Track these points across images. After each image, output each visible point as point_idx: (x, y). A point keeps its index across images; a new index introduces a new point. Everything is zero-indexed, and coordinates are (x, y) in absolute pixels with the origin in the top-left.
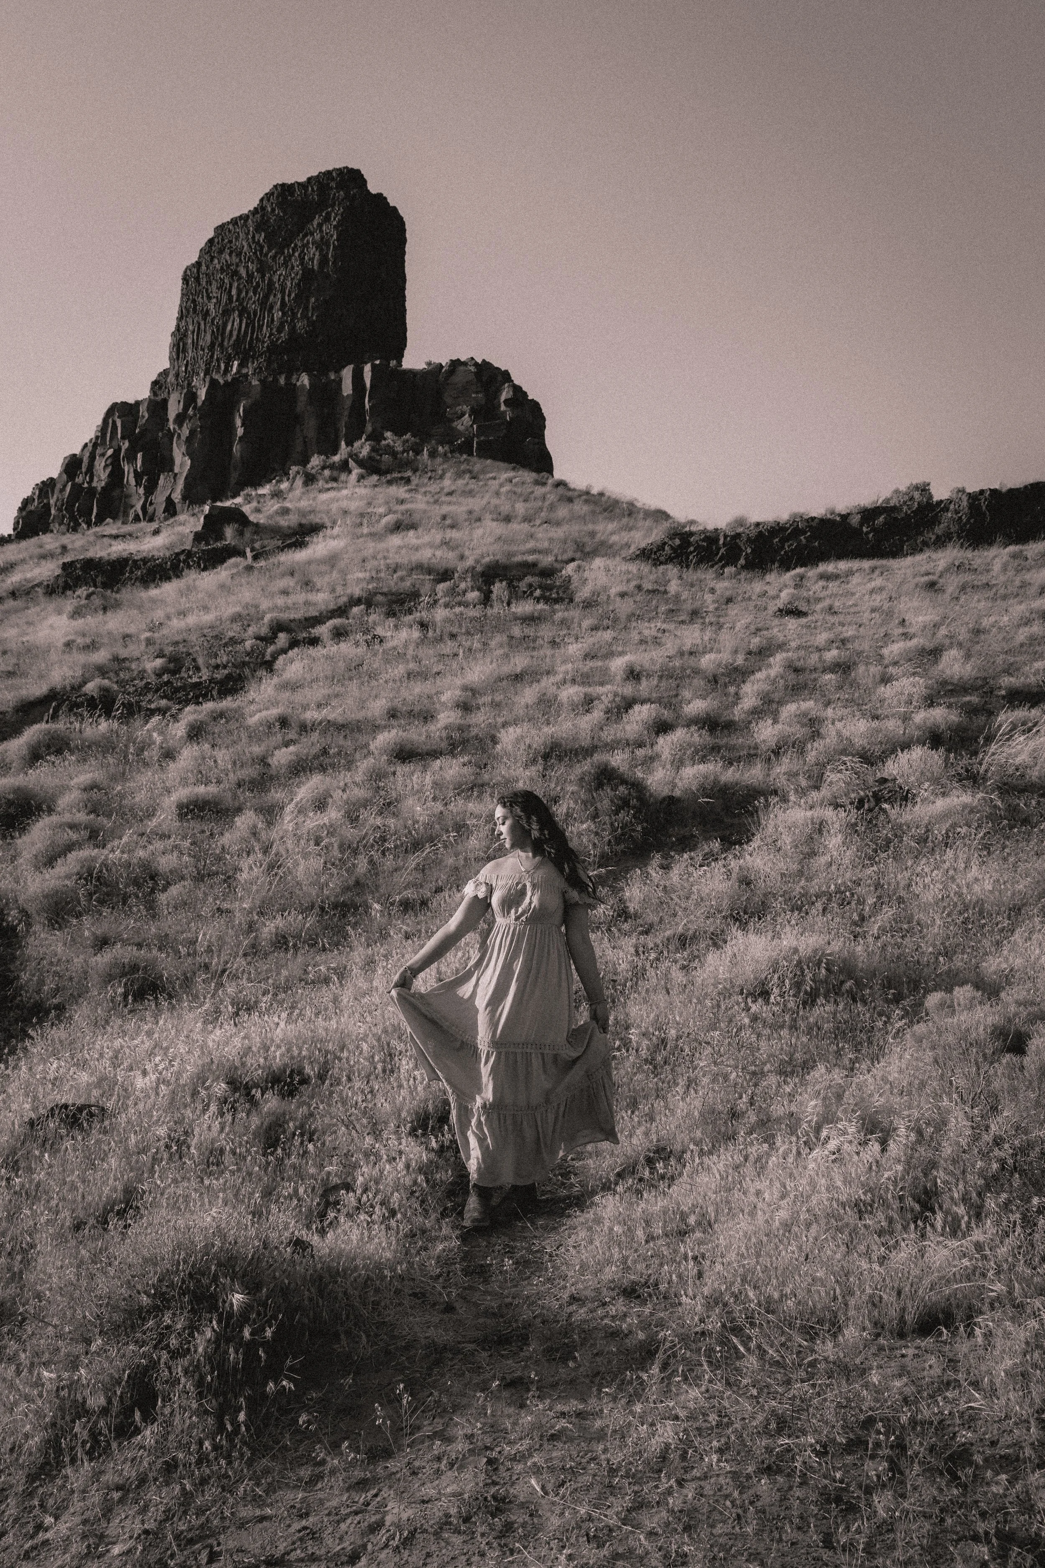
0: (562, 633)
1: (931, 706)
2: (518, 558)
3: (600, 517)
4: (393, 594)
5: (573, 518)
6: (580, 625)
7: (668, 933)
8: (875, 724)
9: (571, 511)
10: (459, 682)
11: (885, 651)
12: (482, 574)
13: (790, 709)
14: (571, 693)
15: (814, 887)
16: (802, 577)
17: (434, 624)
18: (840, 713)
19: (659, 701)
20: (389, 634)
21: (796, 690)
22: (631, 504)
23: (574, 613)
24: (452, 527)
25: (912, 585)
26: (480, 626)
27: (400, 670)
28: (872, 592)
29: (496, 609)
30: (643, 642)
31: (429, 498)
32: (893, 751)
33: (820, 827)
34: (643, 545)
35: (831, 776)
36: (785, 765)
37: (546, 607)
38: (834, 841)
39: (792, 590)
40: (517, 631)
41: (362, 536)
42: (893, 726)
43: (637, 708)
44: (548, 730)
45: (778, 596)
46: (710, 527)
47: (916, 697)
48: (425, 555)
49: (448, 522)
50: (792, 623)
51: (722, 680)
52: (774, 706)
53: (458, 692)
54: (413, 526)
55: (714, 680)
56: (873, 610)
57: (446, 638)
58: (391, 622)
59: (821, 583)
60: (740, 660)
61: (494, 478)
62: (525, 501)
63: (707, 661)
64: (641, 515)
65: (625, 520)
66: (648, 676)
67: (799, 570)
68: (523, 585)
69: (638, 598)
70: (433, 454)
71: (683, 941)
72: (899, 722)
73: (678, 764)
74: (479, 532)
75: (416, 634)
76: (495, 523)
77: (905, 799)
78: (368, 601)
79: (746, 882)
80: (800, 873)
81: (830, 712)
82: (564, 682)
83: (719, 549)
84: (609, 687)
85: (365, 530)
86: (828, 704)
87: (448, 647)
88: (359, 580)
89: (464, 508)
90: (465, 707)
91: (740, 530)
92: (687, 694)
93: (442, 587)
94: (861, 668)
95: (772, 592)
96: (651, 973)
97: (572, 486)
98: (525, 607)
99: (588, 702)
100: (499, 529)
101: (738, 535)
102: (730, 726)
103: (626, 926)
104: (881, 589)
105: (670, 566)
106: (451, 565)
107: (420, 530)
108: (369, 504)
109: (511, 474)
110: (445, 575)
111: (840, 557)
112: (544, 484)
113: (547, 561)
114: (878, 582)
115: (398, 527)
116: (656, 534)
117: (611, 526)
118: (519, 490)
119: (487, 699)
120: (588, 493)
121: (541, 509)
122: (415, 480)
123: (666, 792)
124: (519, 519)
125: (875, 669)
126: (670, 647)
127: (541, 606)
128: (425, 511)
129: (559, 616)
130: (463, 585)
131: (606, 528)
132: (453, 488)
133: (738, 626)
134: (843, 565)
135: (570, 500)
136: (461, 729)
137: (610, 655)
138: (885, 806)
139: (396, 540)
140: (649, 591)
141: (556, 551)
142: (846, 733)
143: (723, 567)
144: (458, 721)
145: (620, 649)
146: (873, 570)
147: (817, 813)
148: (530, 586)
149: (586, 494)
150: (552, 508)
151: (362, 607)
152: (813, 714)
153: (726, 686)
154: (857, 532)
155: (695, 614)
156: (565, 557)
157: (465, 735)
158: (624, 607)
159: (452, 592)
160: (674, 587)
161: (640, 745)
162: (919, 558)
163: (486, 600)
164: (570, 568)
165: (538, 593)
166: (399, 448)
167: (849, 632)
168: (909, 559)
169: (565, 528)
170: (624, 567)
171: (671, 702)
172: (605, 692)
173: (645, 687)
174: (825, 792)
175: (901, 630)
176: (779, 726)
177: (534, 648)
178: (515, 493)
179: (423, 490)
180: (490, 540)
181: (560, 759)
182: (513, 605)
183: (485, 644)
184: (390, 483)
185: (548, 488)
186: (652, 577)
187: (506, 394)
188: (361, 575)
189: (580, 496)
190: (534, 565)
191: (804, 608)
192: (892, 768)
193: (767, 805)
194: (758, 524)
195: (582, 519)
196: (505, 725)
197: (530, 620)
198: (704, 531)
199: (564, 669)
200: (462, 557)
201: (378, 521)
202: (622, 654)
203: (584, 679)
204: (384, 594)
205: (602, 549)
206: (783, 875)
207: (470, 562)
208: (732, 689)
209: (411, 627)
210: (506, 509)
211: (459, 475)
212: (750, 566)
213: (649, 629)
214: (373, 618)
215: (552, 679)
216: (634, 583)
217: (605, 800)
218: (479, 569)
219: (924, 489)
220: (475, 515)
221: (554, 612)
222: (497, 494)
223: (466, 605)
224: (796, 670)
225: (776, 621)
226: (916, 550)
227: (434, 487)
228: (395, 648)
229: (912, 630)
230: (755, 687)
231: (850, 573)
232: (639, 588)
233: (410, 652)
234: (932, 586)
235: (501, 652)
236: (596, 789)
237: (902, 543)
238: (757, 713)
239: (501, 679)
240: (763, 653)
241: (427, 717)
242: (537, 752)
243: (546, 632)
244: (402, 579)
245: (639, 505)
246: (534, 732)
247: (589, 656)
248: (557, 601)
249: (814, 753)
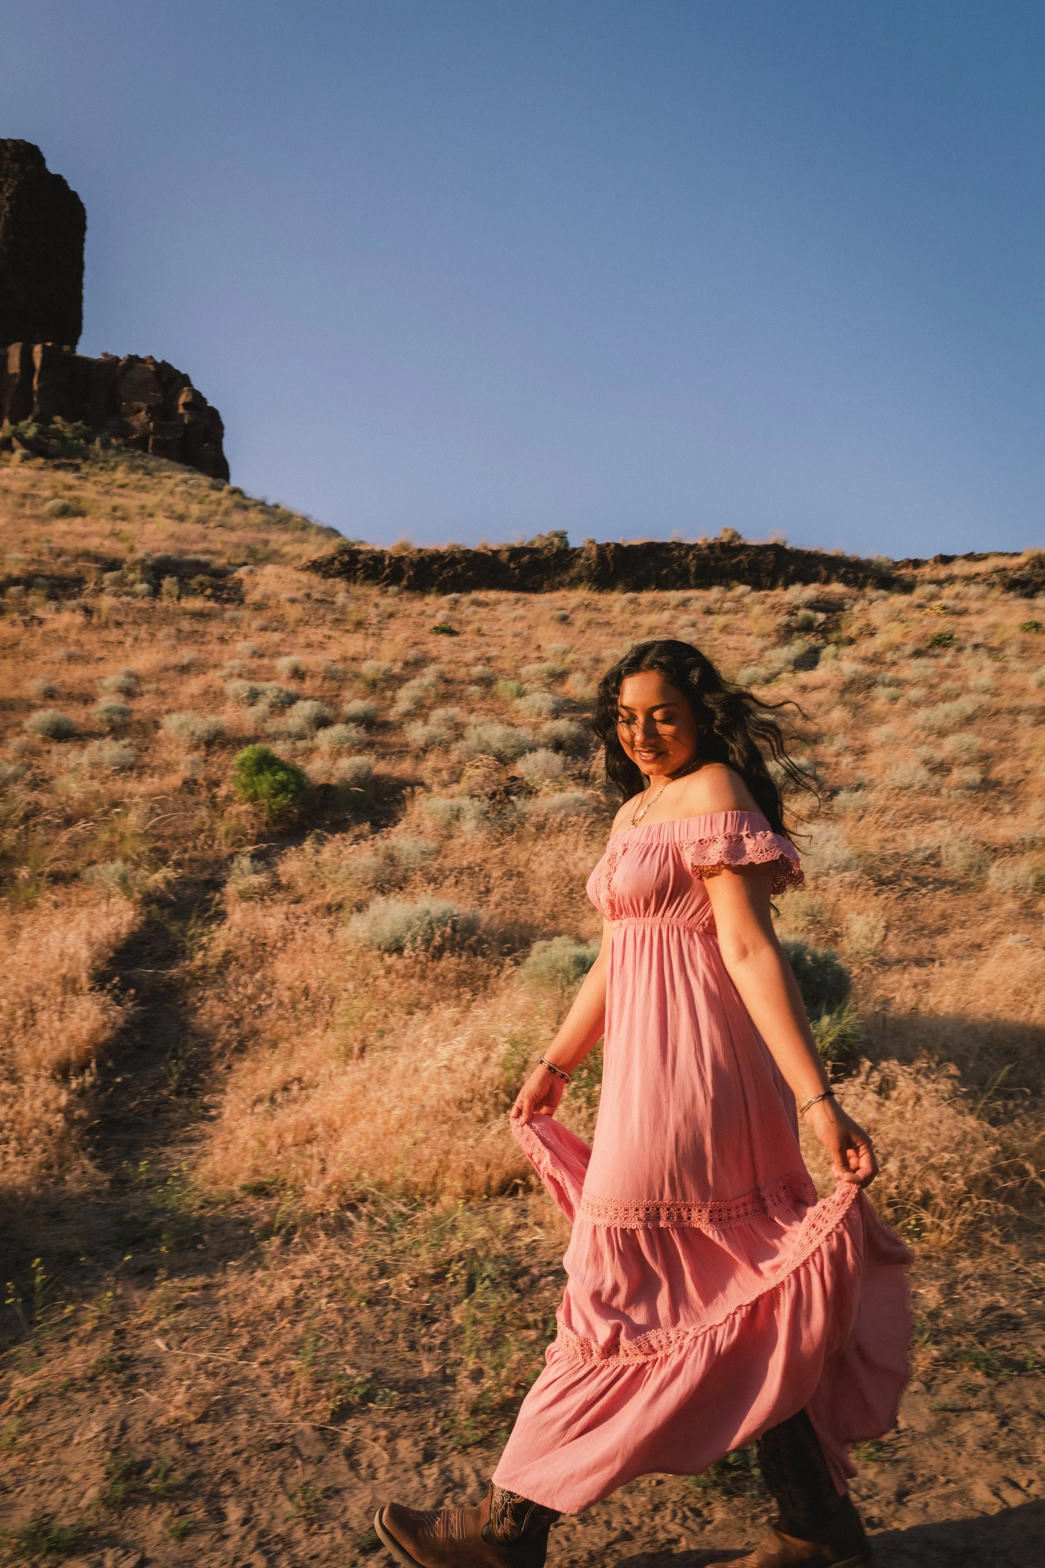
0: (232, 631)
1: (556, 718)
2: (190, 557)
3: (275, 528)
4: (56, 578)
5: (247, 525)
6: (249, 625)
7: (317, 902)
8: (510, 730)
9: (246, 518)
10: (123, 668)
11: (523, 671)
12: (153, 568)
13: (439, 714)
14: (238, 687)
15: (448, 863)
16: (456, 601)
17: (99, 611)
18: (482, 718)
19: (321, 699)
20: (49, 616)
21: (445, 698)
22: (305, 519)
23: (245, 614)
24: (123, 519)
25: (548, 617)
26: (146, 617)
27: (60, 652)
28: (515, 619)
29: (165, 603)
30: (309, 645)
31: (98, 488)
32: (522, 754)
33: (457, 814)
34: (314, 558)
35: (469, 771)
36: (432, 761)
37: (216, 606)
38: (468, 825)
39: (446, 612)
40: (186, 625)
41: (24, 517)
42: (525, 733)
43: (300, 703)
44: (213, 719)
45: (434, 616)
46: (378, 548)
47: (545, 710)
48: (93, 544)
49: (119, 514)
50: (445, 640)
51: (382, 685)
52: (425, 711)
53: (122, 678)
54: (81, 514)
55: (373, 685)
56: (515, 635)
57: (112, 626)
58: (52, 605)
59: (473, 608)
60: (397, 669)
61: (169, 477)
62: (201, 503)
63: (367, 668)
64: (314, 530)
65: (298, 533)
66: (313, 677)
67: (454, 595)
68: (194, 583)
69: (307, 606)
70: (106, 445)
71: (330, 909)
72: (530, 731)
73: (337, 754)
74: (151, 527)
75: (79, 618)
76: (168, 521)
77: (530, 793)
78: (28, 582)
79: (391, 859)
80: (438, 852)
81: (473, 718)
82: (231, 675)
83: (384, 569)
84: (273, 684)
85: (28, 511)
86: (472, 711)
87: (114, 634)
88: (18, 561)
89: (137, 503)
90: (129, 692)
91: (404, 553)
92: (347, 694)
93: (109, 576)
94: (501, 684)
95: (429, 611)
96: (299, 935)
97: (248, 495)
98: (196, 603)
99: (254, 697)
100: (172, 526)
101: (401, 559)
102: (385, 726)
103: (279, 896)
104: (522, 618)
105: (338, 580)
106: (120, 555)
107: (88, 518)
108: (34, 486)
109: (187, 476)
110: (113, 565)
111: (491, 587)
112: (220, 489)
113: (220, 562)
114: (520, 611)
115: (64, 512)
116: (328, 549)
117: (285, 537)
118: (194, 491)
119: (152, 686)
120: (263, 504)
121: (215, 513)
122: (85, 469)
123: (322, 780)
124: (193, 519)
125: (513, 685)
126: (334, 651)
127: (211, 604)
128: (94, 501)
129: (228, 615)
130: (131, 577)
131: (279, 539)
132: (126, 481)
133: (398, 638)
134: (492, 595)
135: (246, 508)
136: (124, 712)
137: (278, 654)
138: (513, 798)
139: (61, 525)
140: (317, 601)
141: (228, 554)
142: (485, 736)
143: (388, 585)
144: (121, 705)
145: (287, 650)
146: (517, 601)
147: (456, 801)
148: (201, 584)
149: (262, 506)
150: (227, 513)
151: (21, 587)
152: (459, 719)
153: (383, 690)
154: (506, 567)
155: (359, 625)
156: (238, 561)
157: (127, 719)
158: (293, 612)
159: (120, 582)
160: (341, 598)
161: (301, 737)
162: (556, 595)
163: (156, 592)
164: (241, 573)
165: (209, 591)
166: (69, 434)
167: (494, 652)
168: (547, 596)
169: (239, 533)
170: (295, 575)
171: (333, 701)
172: (270, 689)
173: (308, 686)
174: (464, 785)
175: (536, 654)
176: (429, 728)
177: (202, 643)
178: (190, 494)
179: (93, 479)
180: (162, 536)
181: (223, 746)
182: (183, 600)
183: (152, 635)
184: (57, 467)
185: (223, 494)
186: (322, 588)
187: (183, 398)
188: (21, 556)
189: (255, 505)
190: (206, 565)
191: (456, 627)
192: (523, 767)
193: (413, 793)
194: (420, 551)
195: (257, 527)
196: (169, 712)
197: (200, 616)
198: (371, 551)
199: (230, 664)
200: (132, 550)
201: (43, 504)
202: (288, 654)
203: (252, 674)
204: (47, 577)
205: (274, 557)
206: (423, 853)
207: (140, 555)
208: (389, 694)
209: (74, 611)
210: (180, 508)
211: (133, 469)
212: (410, 588)
213: (316, 635)
214: (32, 599)
215: (220, 673)
216: (304, 591)
217: (265, 783)
218: (149, 562)
219: (562, 536)
220: (148, 510)
221: (224, 610)
222: (172, 493)
223: (134, 595)
224: (447, 681)
225: (431, 638)
226: (553, 588)
227: (105, 478)
228: (55, 631)
229: (545, 655)
230: (410, 693)
231: (498, 602)
232: (308, 596)
233: (73, 636)
234: (564, 619)
235: (168, 643)
236: (257, 774)
237: (542, 582)
238: (410, 715)
239: (166, 669)
240: (417, 664)
241: (88, 699)
242: (200, 739)
243: (215, 628)
244: (66, 564)
245: (312, 521)
246: (198, 719)
247: (258, 654)
248: (227, 601)
249: (457, 752)
